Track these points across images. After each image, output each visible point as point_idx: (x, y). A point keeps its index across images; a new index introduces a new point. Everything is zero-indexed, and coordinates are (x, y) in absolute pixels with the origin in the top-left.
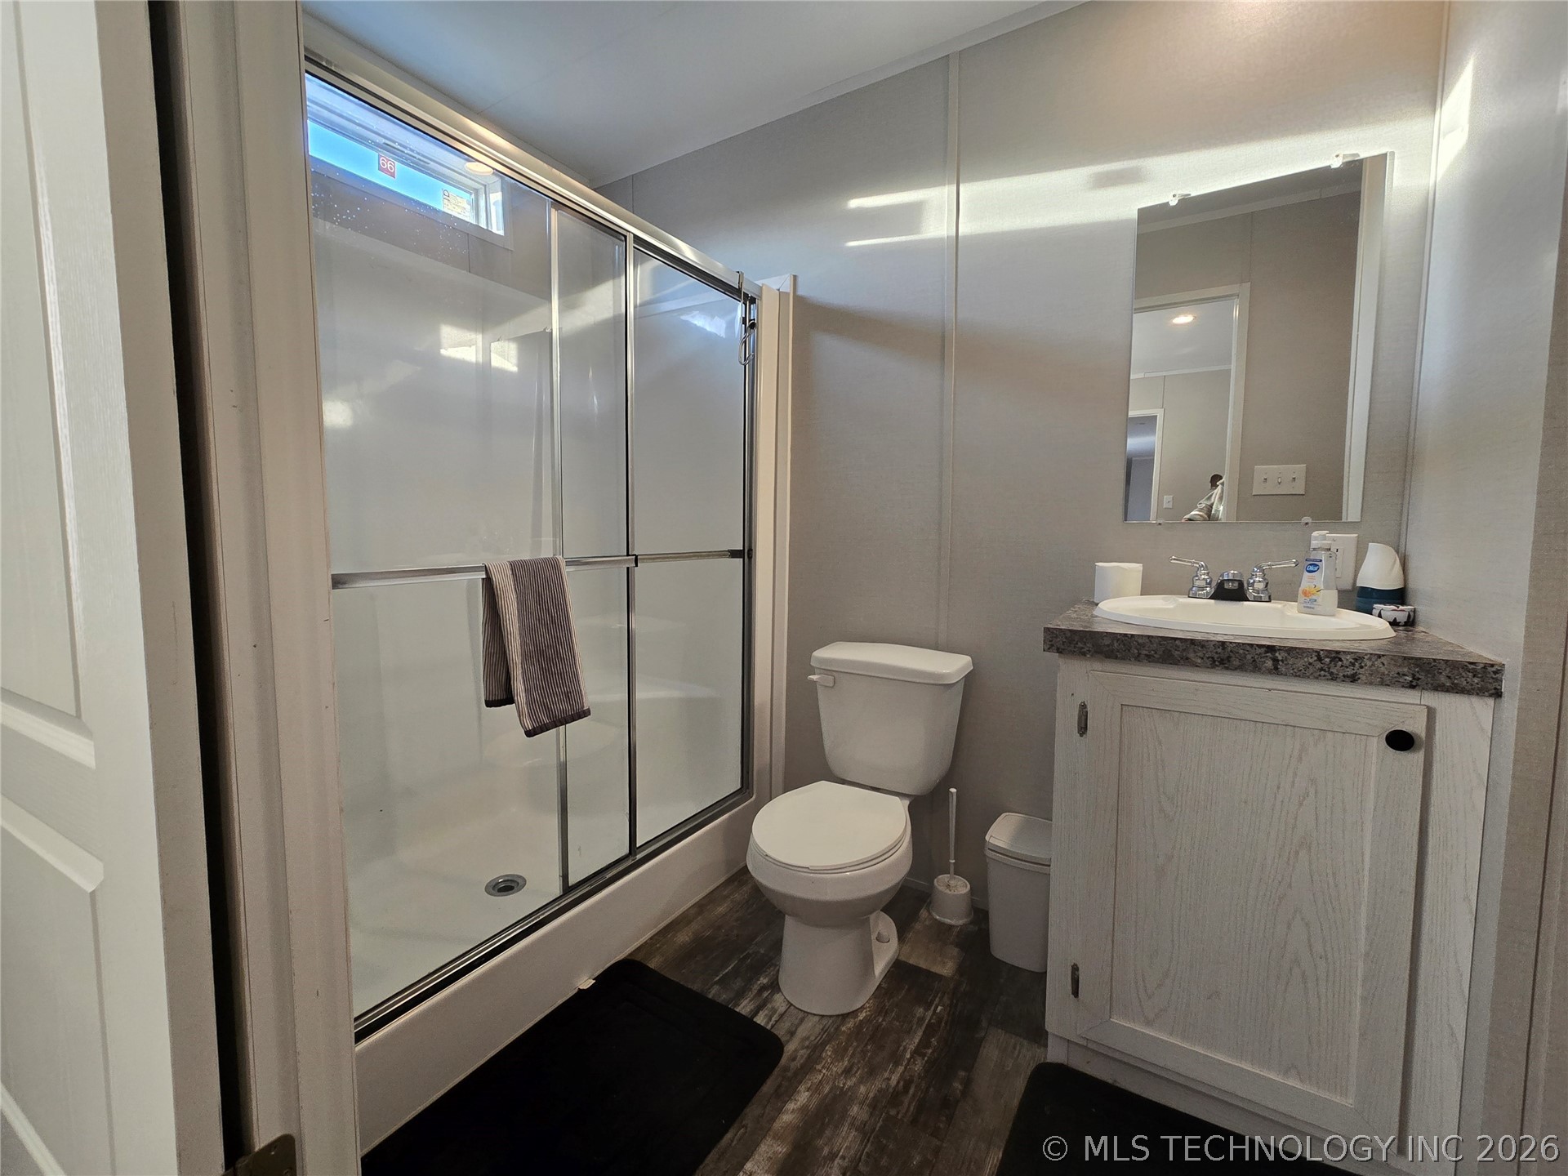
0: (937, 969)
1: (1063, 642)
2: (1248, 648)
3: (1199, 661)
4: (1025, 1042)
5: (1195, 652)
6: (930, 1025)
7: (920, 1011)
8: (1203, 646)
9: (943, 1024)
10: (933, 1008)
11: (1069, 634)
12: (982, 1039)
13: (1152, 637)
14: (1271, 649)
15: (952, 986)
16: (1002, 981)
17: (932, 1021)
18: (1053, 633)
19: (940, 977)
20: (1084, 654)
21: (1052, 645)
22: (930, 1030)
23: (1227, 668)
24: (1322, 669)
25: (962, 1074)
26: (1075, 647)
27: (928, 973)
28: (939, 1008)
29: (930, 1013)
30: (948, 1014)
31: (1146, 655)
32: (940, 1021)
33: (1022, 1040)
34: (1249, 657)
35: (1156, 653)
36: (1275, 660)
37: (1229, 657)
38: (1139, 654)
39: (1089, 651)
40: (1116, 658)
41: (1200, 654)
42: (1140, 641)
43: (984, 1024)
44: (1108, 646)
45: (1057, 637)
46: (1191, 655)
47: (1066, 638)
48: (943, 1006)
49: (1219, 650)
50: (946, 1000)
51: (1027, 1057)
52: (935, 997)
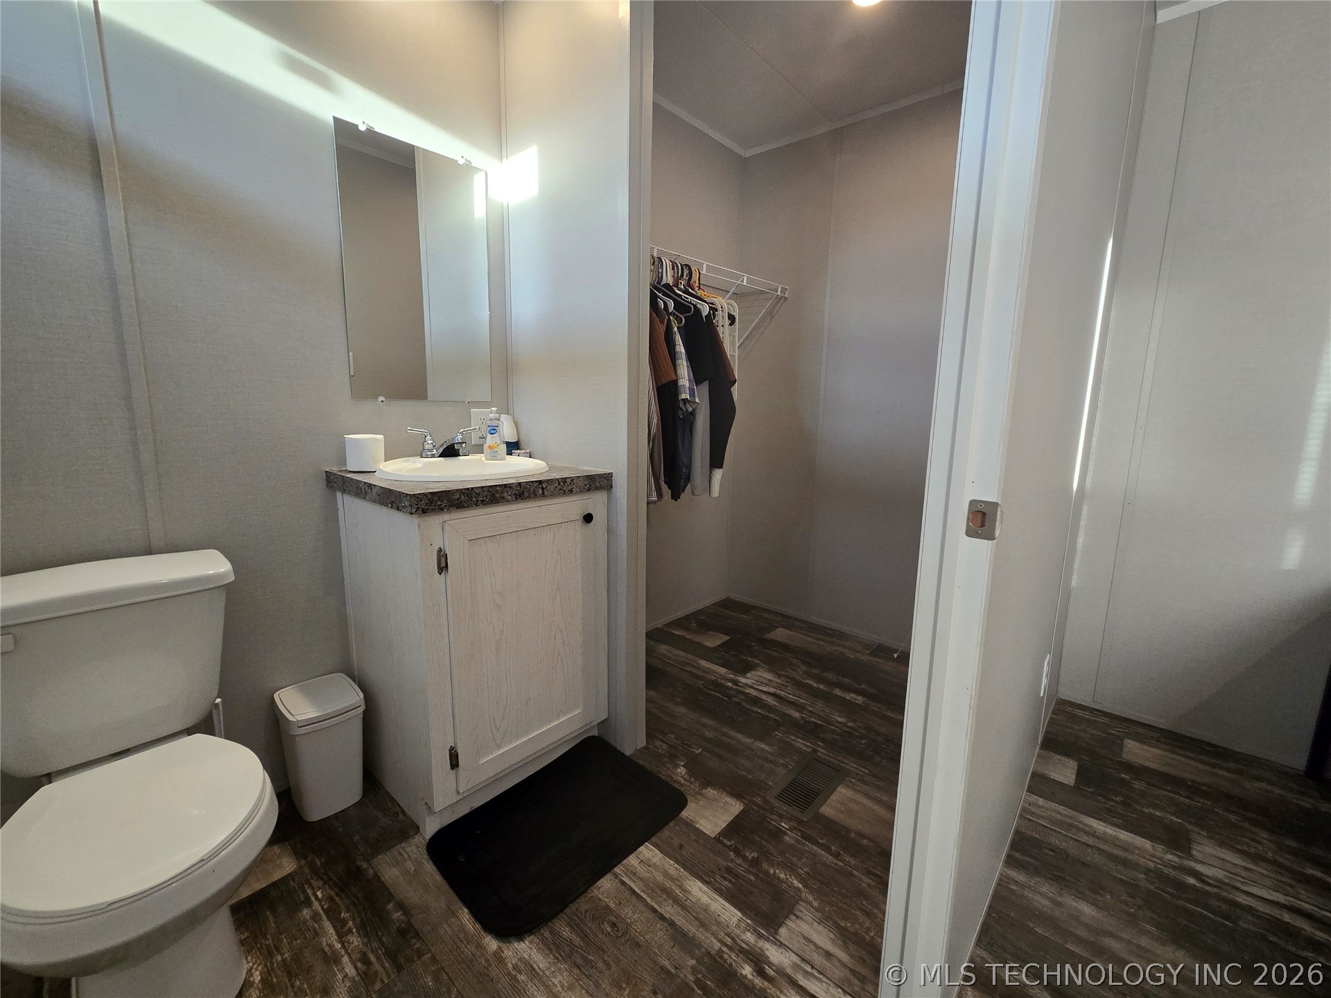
0: (277, 875)
1: (426, 504)
2: (531, 484)
3: (509, 497)
4: (403, 845)
5: (507, 492)
6: (326, 912)
7: (306, 913)
8: (510, 488)
9: (337, 899)
10: (313, 899)
11: (430, 496)
12: (376, 875)
13: (484, 487)
14: (540, 482)
15: (307, 871)
16: (340, 829)
17: (325, 907)
18: (418, 498)
19: (289, 876)
20: (442, 510)
21: (418, 508)
22: (332, 913)
23: (523, 499)
24: (560, 489)
25: (390, 906)
26: (435, 506)
27: (274, 884)
28: (319, 894)
29: (316, 904)
30: (331, 888)
31: (482, 501)
32: (331, 899)
33: (399, 846)
34: (532, 489)
35: (487, 498)
36: (543, 489)
37: (523, 492)
38: (477, 501)
39: (445, 506)
40: (464, 507)
41: (510, 493)
42: (477, 491)
43: (365, 865)
44: (458, 499)
45: (421, 501)
46: (505, 495)
47: (428, 500)
48: (319, 888)
49: (518, 488)
50: (315, 883)
51: (415, 849)
52: (305, 891)
